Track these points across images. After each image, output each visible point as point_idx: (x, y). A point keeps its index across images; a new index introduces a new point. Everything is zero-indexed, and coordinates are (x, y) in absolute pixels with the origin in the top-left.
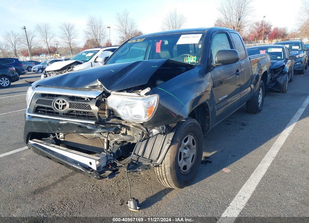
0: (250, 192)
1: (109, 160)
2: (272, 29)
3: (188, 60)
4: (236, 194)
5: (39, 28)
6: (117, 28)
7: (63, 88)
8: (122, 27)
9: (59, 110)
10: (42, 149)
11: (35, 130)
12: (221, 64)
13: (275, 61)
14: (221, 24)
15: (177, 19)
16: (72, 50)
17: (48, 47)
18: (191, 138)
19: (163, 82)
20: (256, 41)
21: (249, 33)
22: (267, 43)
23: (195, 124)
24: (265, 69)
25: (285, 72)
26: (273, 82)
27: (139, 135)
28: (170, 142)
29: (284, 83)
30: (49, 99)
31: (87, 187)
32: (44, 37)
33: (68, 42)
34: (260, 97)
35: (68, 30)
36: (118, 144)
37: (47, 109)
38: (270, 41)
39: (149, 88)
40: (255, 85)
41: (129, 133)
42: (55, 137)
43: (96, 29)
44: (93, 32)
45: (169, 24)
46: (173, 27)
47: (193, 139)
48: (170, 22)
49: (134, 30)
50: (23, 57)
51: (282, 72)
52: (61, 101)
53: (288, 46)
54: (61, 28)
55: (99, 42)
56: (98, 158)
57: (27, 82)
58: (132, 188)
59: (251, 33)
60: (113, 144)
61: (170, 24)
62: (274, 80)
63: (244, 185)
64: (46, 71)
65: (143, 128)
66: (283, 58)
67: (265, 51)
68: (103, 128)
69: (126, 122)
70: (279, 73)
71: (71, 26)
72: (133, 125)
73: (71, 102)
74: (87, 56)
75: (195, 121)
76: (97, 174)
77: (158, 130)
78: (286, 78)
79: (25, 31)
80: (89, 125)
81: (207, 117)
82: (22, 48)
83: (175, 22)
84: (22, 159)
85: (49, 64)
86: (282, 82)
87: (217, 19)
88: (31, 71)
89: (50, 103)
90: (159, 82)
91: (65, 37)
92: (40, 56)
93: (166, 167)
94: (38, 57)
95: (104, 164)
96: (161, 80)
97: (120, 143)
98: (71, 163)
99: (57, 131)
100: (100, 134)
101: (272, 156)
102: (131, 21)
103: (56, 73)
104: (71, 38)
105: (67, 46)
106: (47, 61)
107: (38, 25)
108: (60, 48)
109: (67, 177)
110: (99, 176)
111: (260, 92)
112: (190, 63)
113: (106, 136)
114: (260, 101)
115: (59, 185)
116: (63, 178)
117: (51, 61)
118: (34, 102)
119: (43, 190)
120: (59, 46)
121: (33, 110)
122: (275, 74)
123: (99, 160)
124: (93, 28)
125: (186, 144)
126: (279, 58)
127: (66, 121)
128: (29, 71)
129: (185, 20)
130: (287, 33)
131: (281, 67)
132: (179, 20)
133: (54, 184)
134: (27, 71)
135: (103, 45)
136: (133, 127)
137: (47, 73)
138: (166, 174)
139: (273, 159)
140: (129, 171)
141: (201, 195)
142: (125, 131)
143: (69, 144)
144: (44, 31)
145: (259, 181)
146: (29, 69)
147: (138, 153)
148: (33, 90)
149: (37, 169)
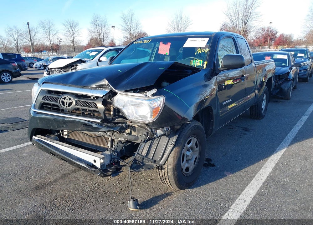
0: (251, 196)
1: (113, 158)
2: (278, 35)
3: (194, 63)
4: (237, 198)
5: (42, 24)
6: (122, 28)
7: (70, 86)
8: (127, 27)
9: (65, 107)
10: (46, 145)
11: (40, 126)
12: (226, 68)
13: (280, 68)
14: (226, 28)
15: (182, 21)
16: (76, 48)
17: (51, 44)
18: (194, 140)
19: (168, 84)
20: (261, 46)
21: (254, 39)
22: (273, 49)
23: (198, 127)
24: (270, 75)
25: (289, 79)
26: (278, 88)
27: (144, 135)
28: (174, 143)
29: (288, 90)
30: (55, 96)
31: (89, 185)
32: (47, 34)
33: (71, 39)
34: (264, 103)
35: (71, 28)
36: (123, 143)
37: (53, 106)
38: (276, 48)
39: (156, 89)
40: (259, 91)
41: (133, 133)
42: (59, 133)
43: (100, 28)
44: (97, 30)
45: (174, 25)
46: (178, 29)
47: (196, 142)
48: (175, 24)
49: (139, 30)
50: (25, 53)
51: (287, 78)
52: (67, 98)
53: (293, 53)
54: (64, 25)
55: (103, 41)
56: (103, 156)
57: (29, 78)
58: (134, 188)
59: (257, 38)
60: (118, 143)
61: (176, 26)
62: (278, 87)
63: (246, 190)
64: (48, 68)
65: (148, 128)
66: (288, 65)
67: (270, 57)
68: (108, 127)
69: (131, 121)
70: (283, 80)
71: (75, 24)
72: (137, 125)
73: (77, 100)
74: (91, 54)
75: (198, 124)
76: (101, 171)
77: (162, 131)
78: (290, 85)
79: (29, 27)
80: (94, 123)
81: (211, 120)
82: (25, 43)
83: (180, 24)
84: (24, 154)
85: (51, 61)
86: (286, 89)
87: (223, 23)
88: (33, 67)
89: (56, 100)
90: (165, 84)
91: (69, 35)
92: (42, 52)
93: (169, 167)
94: (40, 54)
95: (108, 162)
96: (167, 82)
97: (124, 143)
98: (75, 160)
99: (62, 128)
100: (105, 132)
101: (274, 162)
102: (136, 22)
103: (59, 71)
104: (75, 35)
105: (70, 44)
106: (49, 58)
107: (41, 21)
108: (63, 46)
109: (69, 174)
110: (103, 174)
111: (264, 98)
112: (196, 67)
113: (111, 135)
114: (263, 107)
115: (61, 181)
116: (65, 176)
117: (53, 58)
118: (40, 98)
119: (45, 186)
120: (61, 44)
121: (39, 106)
122: (279, 81)
123: (103, 158)
124: (98, 26)
125: (189, 146)
126: (284, 64)
127: (71, 118)
128: (31, 67)
129: (191, 23)
130: (293, 40)
131: (286, 73)
132: (185, 22)
133: (56, 181)
134: (29, 67)
135: (107, 44)
136: (137, 127)
137: (50, 70)
138: (169, 174)
139: (274, 165)
140: (133, 170)
141: (202, 197)
142: (130, 131)
143: (73, 142)
144: (47, 28)
145: (260, 186)
146: (31, 65)
147: (141, 153)
148: (39, 86)
149: (39, 166)
